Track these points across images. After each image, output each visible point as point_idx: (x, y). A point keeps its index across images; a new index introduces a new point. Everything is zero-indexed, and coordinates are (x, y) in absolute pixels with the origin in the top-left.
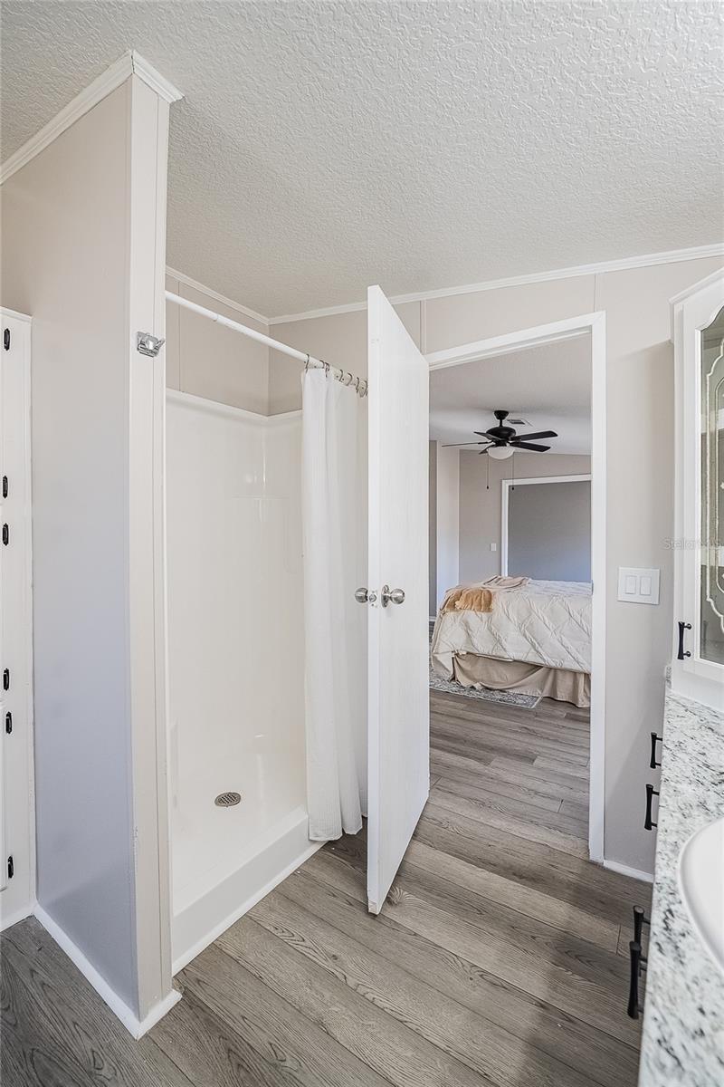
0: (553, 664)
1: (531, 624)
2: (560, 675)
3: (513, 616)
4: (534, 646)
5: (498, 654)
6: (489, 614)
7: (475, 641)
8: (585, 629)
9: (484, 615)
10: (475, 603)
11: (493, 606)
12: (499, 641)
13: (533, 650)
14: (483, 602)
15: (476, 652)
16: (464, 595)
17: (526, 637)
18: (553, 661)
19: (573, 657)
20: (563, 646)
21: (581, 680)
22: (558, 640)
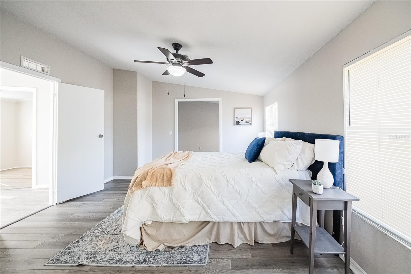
0: (218, 220)
1: (202, 192)
2: (222, 226)
3: (189, 187)
4: (204, 208)
5: (178, 219)
6: (170, 187)
7: (159, 211)
8: (238, 190)
9: (166, 189)
10: (159, 180)
11: (173, 182)
12: (178, 209)
13: (203, 212)
14: (165, 178)
15: (160, 220)
16: (150, 175)
17: (198, 202)
18: (218, 218)
19: (231, 213)
20: (224, 205)
21: (236, 227)
22: (221, 201)
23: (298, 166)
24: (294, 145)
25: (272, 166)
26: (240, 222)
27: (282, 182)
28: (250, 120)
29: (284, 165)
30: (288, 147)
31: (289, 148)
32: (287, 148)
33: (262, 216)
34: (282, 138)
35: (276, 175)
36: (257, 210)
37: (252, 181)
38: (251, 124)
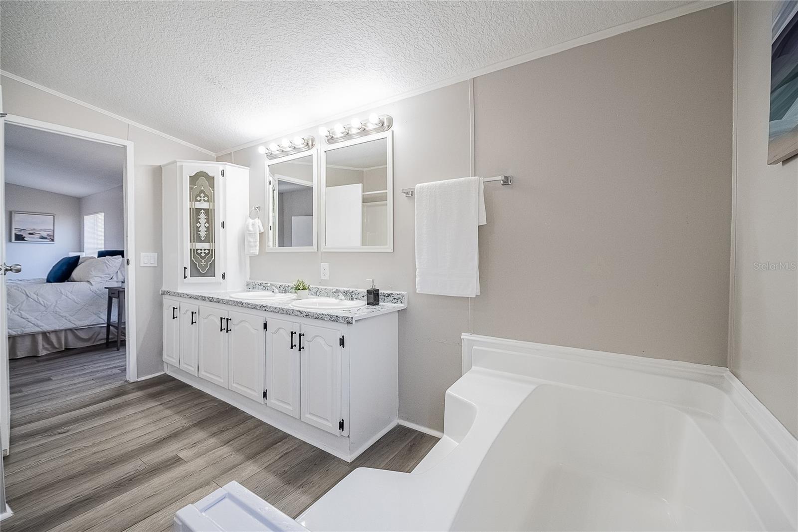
18: (14, 331)
19: (34, 324)
20: (24, 318)
21: (40, 338)
22: (18, 315)
23: (117, 278)
24: (113, 260)
25: (86, 280)
26: (45, 333)
27: (98, 292)
28: (51, 233)
29: (101, 277)
30: (106, 261)
31: (108, 263)
32: (106, 263)
33: (73, 322)
34: (105, 256)
35: (91, 287)
36: (67, 319)
37: (61, 293)
38: (53, 240)
